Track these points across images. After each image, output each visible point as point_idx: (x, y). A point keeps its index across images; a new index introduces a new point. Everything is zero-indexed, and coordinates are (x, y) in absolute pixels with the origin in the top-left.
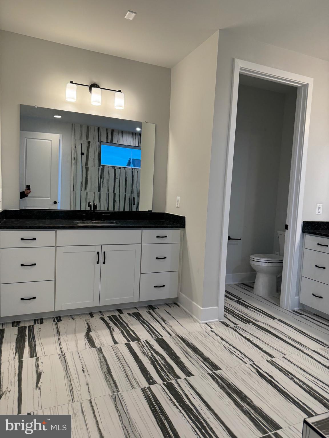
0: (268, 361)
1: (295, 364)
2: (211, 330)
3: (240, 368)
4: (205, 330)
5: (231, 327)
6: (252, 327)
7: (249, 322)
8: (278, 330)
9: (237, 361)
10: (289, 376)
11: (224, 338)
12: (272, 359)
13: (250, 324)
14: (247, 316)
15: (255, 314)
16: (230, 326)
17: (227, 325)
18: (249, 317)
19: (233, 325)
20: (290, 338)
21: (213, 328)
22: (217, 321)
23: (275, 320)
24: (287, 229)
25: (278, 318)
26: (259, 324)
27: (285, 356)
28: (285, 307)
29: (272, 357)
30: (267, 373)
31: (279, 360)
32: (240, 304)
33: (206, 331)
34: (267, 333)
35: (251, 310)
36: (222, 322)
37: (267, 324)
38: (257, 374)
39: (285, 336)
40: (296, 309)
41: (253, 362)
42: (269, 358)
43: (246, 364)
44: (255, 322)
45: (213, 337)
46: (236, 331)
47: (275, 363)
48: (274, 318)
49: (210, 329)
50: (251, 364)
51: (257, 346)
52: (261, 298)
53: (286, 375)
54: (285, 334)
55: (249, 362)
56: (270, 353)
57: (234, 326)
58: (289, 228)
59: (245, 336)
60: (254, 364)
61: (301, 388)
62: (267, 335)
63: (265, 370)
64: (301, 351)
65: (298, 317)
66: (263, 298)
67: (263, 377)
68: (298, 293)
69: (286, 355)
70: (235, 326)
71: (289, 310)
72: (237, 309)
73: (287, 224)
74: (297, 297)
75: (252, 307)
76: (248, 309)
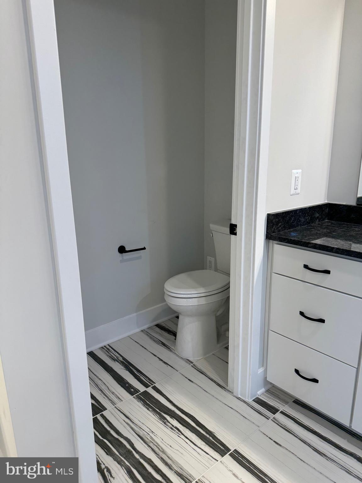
24: (235, 234)
28: (239, 394)
35: (173, 428)
40: (260, 393)
52: (190, 367)
58: (238, 230)
66: (194, 366)
68: (264, 359)
71: (247, 400)
72: (141, 433)
73: (233, 222)
74: (261, 370)
75: (173, 411)
76: (165, 423)
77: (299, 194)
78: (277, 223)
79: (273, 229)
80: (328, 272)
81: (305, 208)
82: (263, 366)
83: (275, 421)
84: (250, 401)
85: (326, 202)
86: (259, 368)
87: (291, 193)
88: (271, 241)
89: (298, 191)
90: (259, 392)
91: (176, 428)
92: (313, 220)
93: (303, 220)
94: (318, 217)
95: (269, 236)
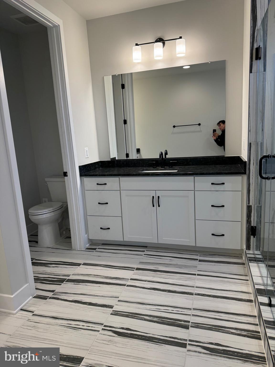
0: (111, 314)
1: (132, 302)
2: (33, 315)
3: (97, 341)
4: (27, 318)
5: (50, 298)
6: (69, 285)
7: (61, 281)
8: (91, 275)
9: (89, 334)
10: (139, 318)
11: (55, 315)
12: (113, 309)
13: (64, 283)
14: (54, 275)
15: (59, 268)
16: (48, 297)
17: (45, 298)
18: (57, 276)
19: (50, 294)
20: (107, 278)
21: (33, 311)
22: (31, 299)
23: (81, 266)
24: (67, 176)
25: (82, 262)
26: (71, 277)
27: (119, 299)
28: (78, 249)
29: (111, 307)
30: (123, 328)
31: (117, 306)
32: (37, 266)
33: (29, 320)
34: (87, 284)
35: (53, 267)
36: (37, 297)
37: (78, 275)
38: (116, 335)
39: (102, 278)
41: (103, 324)
42: (110, 310)
43: (99, 331)
44: (67, 278)
45: (42, 322)
46: (58, 299)
47: (119, 313)
48: (79, 265)
49: (31, 314)
50: (103, 329)
51: (90, 304)
52: (50, 249)
53: (136, 318)
54: (101, 276)
55: (100, 328)
56: (107, 304)
57: (53, 295)
59: (71, 300)
60: (105, 326)
61: (155, 323)
62: (89, 287)
63: (118, 326)
64: (125, 285)
65: (94, 253)
66: (52, 248)
67: (123, 335)
68: (87, 231)
69: (118, 297)
70: (53, 293)
71: (83, 250)
72: (40, 273)
73: (65, 171)
74: (86, 235)
75: (51, 263)
76: (49, 267)
77: (88, 157)
78: (83, 169)
79: (82, 172)
80: (106, 184)
81: (92, 163)
82: (87, 234)
83: (96, 251)
84: (84, 250)
85: (99, 161)
86: (85, 235)
87: (86, 157)
88: (82, 177)
89: (88, 156)
90: (87, 246)
91: (55, 266)
92: (95, 168)
93: (92, 168)
94: (97, 167)
95: (81, 175)
